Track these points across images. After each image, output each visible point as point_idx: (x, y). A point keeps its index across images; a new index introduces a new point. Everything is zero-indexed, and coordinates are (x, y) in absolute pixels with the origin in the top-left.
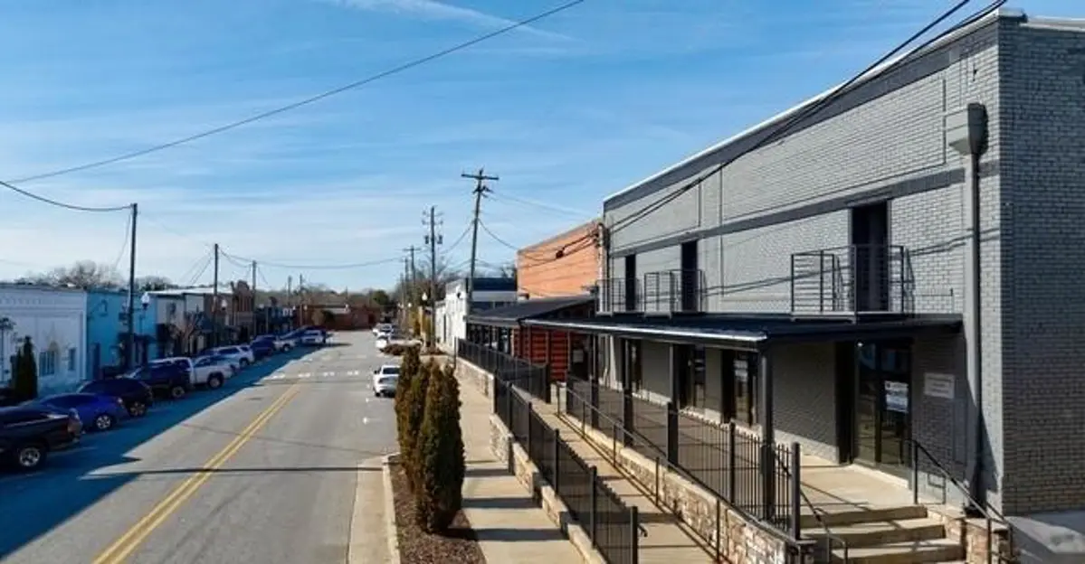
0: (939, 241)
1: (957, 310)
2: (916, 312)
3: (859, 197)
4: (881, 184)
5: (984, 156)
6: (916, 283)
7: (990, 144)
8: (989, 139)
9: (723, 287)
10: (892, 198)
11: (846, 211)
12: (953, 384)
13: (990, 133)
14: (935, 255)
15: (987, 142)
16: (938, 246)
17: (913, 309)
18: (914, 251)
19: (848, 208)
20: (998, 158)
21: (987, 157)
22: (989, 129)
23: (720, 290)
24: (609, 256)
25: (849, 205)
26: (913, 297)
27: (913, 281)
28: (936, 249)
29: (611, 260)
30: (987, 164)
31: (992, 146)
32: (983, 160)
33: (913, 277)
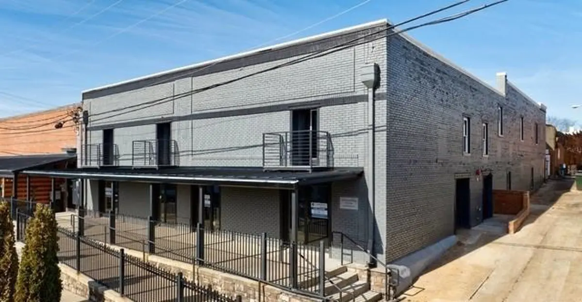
0: (350, 130)
1: (360, 166)
2: (335, 166)
3: (298, 104)
4: (313, 99)
5: (378, 90)
6: (335, 151)
7: (381, 84)
8: (381, 81)
9: (192, 151)
10: (320, 107)
11: (289, 112)
12: (357, 203)
13: (382, 79)
14: (347, 137)
15: (380, 83)
16: (349, 133)
17: (333, 164)
18: (334, 135)
19: (290, 110)
20: (385, 91)
21: (379, 90)
22: (381, 77)
23: (190, 153)
24: (87, 130)
25: (291, 108)
26: (333, 158)
27: (333, 150)
28: (347, 134)
29: (88, 132)
30: (379, 94)
31: (383, 85)
32: (377, 92)
33: (333, 148)
